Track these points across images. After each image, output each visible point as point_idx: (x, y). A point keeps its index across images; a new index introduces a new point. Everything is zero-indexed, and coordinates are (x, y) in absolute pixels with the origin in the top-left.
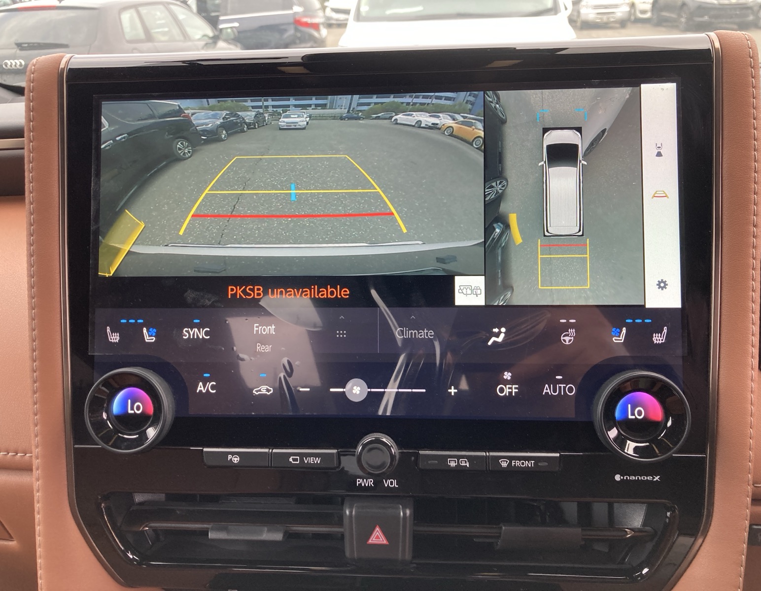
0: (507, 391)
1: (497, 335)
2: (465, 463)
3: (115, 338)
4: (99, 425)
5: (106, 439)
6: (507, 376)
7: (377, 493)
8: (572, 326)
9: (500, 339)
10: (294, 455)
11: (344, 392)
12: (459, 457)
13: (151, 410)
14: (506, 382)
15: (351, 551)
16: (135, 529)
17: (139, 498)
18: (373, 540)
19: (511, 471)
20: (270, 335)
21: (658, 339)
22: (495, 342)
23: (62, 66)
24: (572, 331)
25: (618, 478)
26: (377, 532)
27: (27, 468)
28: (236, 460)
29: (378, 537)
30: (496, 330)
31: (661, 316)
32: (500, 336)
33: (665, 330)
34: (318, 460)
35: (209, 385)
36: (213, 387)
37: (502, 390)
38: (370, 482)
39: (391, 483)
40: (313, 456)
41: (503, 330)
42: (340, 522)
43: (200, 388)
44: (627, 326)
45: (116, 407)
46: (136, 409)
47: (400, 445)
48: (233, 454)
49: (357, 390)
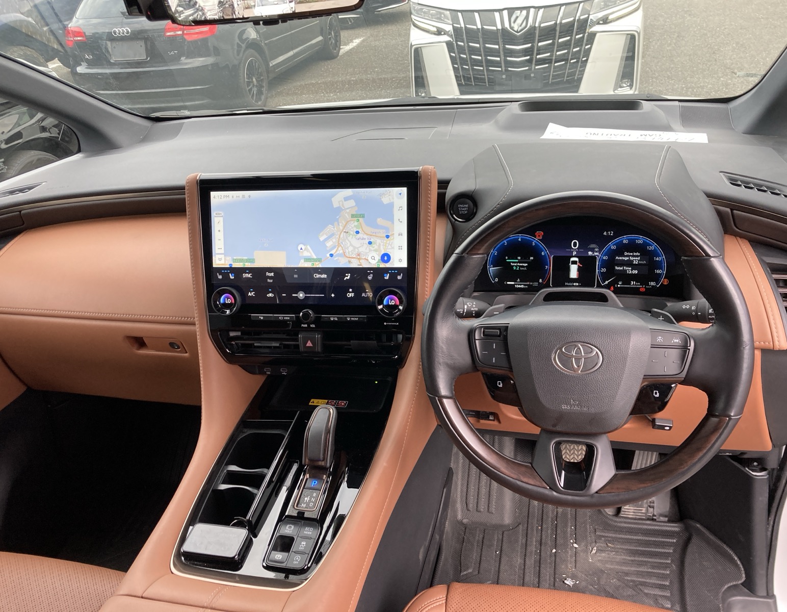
0: (350, 295)
1: (347, 276)
2: (336, 319)
3: (220, 277)
4: (216, 306)
5: (219, 310)
6: (351, 290)
7: (309, 329)
8: (372, 273)
9: (348, 278)
10: (281, 317)
11: (297, 296)
12: (334, 317)
13: (233, 302)
14: (350, 292)
15: (302, 349)
16: (229, 343)
17: (232, 334)
18: (308, 345)
19: (351, 322)
20: (271, 276)
21: (399, 278)
22: (347, 279)
23: (198, 178)
24: (372, 275)
25: (385, 324)
26: (309, 342)
27: (194, 324)
28: (262, 318)
29: (309, 344)
30: (347, 275)
31: (400, 270)
32: (348, 277)
33: (402, 274)
34: (289, 318)
35: (253, 293)
36: (254, 294)
37: (349, 295)
38: (306, 326)
39: (313, 326)
40: (287, 317)
41: (349, 274)
42: (297, 340)
43: (250, 294)
44: (389, 273)
45: (222, 301)
46: (228, 301)
47: (315, 312)
48: (261, 316)
49: (301, 295)
